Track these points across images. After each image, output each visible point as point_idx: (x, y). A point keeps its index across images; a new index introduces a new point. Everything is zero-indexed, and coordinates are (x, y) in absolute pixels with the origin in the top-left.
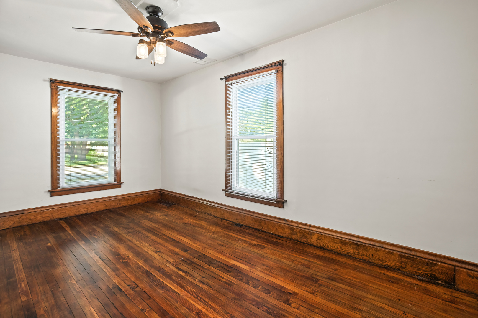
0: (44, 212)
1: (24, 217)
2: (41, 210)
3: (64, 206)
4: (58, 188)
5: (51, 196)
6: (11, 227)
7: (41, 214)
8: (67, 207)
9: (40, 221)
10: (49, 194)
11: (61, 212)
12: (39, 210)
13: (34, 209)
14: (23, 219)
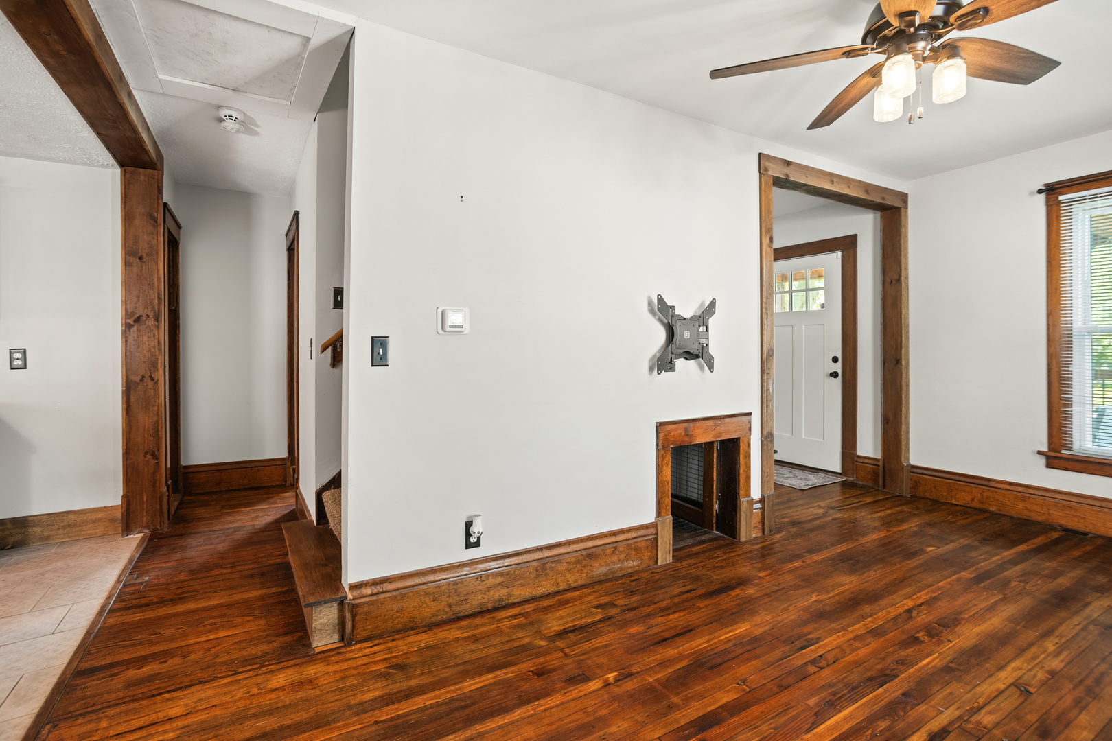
0: (1029, 497)
1: (990, 494)
2: (1024, 491)
3: (1082, 500)
4: (1063, 452)
5: (1048, 466)
6: (969, 505)
7: (1024, 501)
8: (1091, 507)
9: (1021, 516)
10: (1042, 461)
11: (1072, 512)
12: (1020, 489)
13: (1011, 484)
14: (988, 498)
